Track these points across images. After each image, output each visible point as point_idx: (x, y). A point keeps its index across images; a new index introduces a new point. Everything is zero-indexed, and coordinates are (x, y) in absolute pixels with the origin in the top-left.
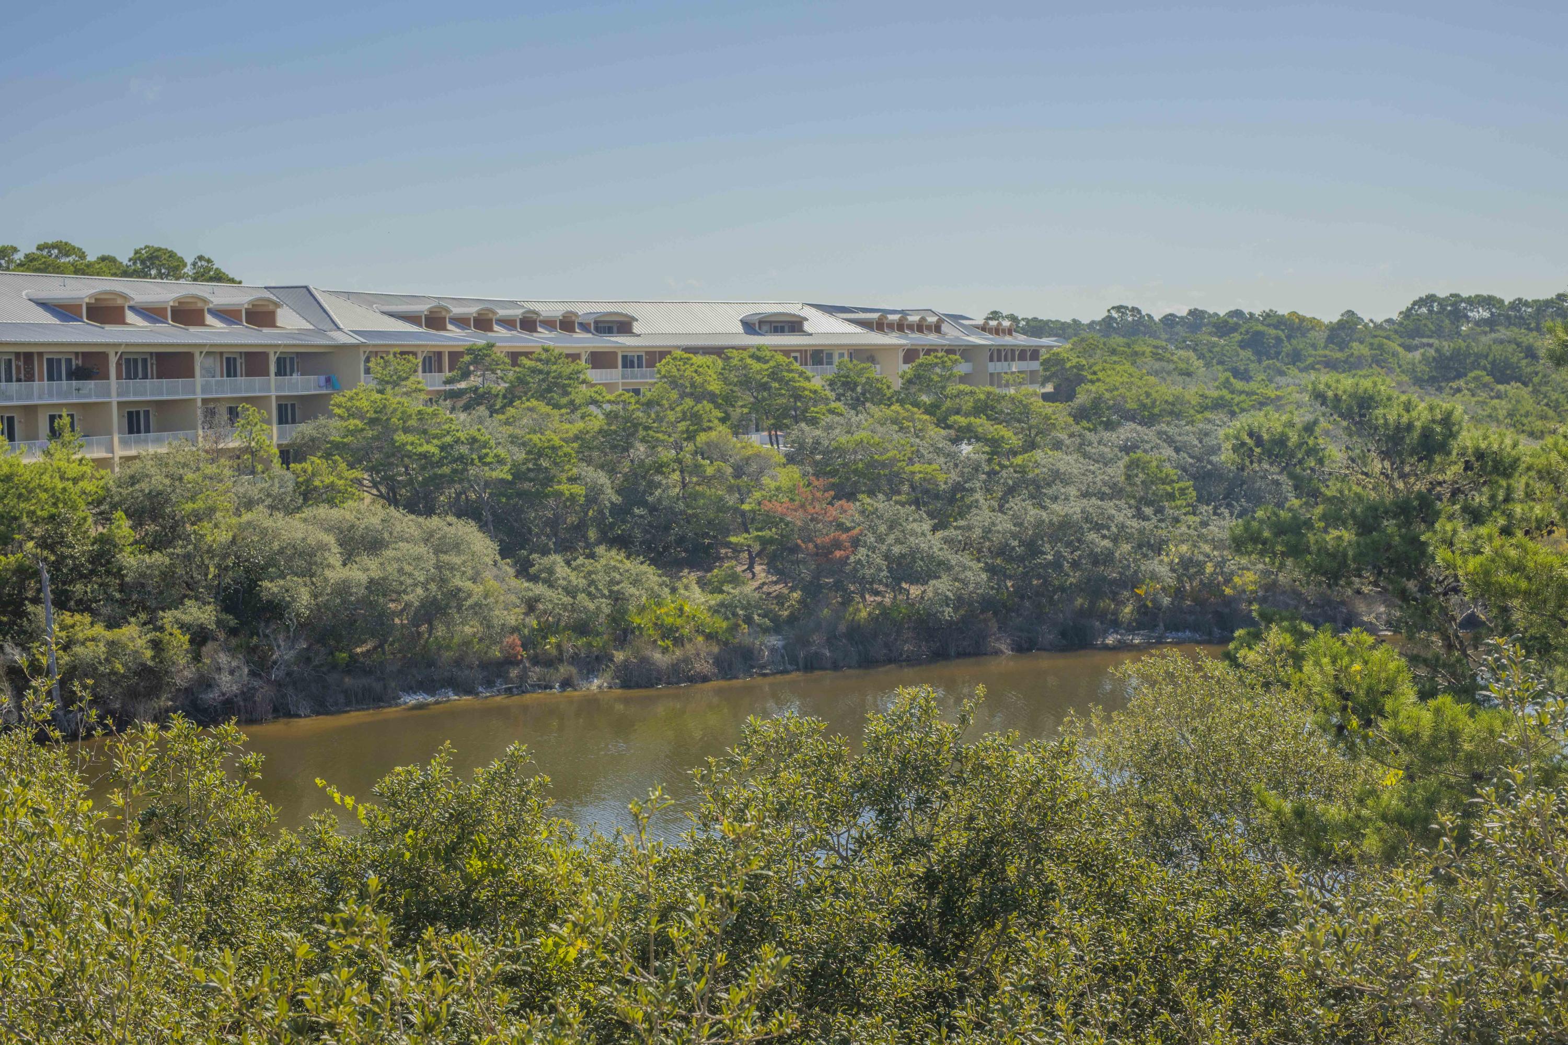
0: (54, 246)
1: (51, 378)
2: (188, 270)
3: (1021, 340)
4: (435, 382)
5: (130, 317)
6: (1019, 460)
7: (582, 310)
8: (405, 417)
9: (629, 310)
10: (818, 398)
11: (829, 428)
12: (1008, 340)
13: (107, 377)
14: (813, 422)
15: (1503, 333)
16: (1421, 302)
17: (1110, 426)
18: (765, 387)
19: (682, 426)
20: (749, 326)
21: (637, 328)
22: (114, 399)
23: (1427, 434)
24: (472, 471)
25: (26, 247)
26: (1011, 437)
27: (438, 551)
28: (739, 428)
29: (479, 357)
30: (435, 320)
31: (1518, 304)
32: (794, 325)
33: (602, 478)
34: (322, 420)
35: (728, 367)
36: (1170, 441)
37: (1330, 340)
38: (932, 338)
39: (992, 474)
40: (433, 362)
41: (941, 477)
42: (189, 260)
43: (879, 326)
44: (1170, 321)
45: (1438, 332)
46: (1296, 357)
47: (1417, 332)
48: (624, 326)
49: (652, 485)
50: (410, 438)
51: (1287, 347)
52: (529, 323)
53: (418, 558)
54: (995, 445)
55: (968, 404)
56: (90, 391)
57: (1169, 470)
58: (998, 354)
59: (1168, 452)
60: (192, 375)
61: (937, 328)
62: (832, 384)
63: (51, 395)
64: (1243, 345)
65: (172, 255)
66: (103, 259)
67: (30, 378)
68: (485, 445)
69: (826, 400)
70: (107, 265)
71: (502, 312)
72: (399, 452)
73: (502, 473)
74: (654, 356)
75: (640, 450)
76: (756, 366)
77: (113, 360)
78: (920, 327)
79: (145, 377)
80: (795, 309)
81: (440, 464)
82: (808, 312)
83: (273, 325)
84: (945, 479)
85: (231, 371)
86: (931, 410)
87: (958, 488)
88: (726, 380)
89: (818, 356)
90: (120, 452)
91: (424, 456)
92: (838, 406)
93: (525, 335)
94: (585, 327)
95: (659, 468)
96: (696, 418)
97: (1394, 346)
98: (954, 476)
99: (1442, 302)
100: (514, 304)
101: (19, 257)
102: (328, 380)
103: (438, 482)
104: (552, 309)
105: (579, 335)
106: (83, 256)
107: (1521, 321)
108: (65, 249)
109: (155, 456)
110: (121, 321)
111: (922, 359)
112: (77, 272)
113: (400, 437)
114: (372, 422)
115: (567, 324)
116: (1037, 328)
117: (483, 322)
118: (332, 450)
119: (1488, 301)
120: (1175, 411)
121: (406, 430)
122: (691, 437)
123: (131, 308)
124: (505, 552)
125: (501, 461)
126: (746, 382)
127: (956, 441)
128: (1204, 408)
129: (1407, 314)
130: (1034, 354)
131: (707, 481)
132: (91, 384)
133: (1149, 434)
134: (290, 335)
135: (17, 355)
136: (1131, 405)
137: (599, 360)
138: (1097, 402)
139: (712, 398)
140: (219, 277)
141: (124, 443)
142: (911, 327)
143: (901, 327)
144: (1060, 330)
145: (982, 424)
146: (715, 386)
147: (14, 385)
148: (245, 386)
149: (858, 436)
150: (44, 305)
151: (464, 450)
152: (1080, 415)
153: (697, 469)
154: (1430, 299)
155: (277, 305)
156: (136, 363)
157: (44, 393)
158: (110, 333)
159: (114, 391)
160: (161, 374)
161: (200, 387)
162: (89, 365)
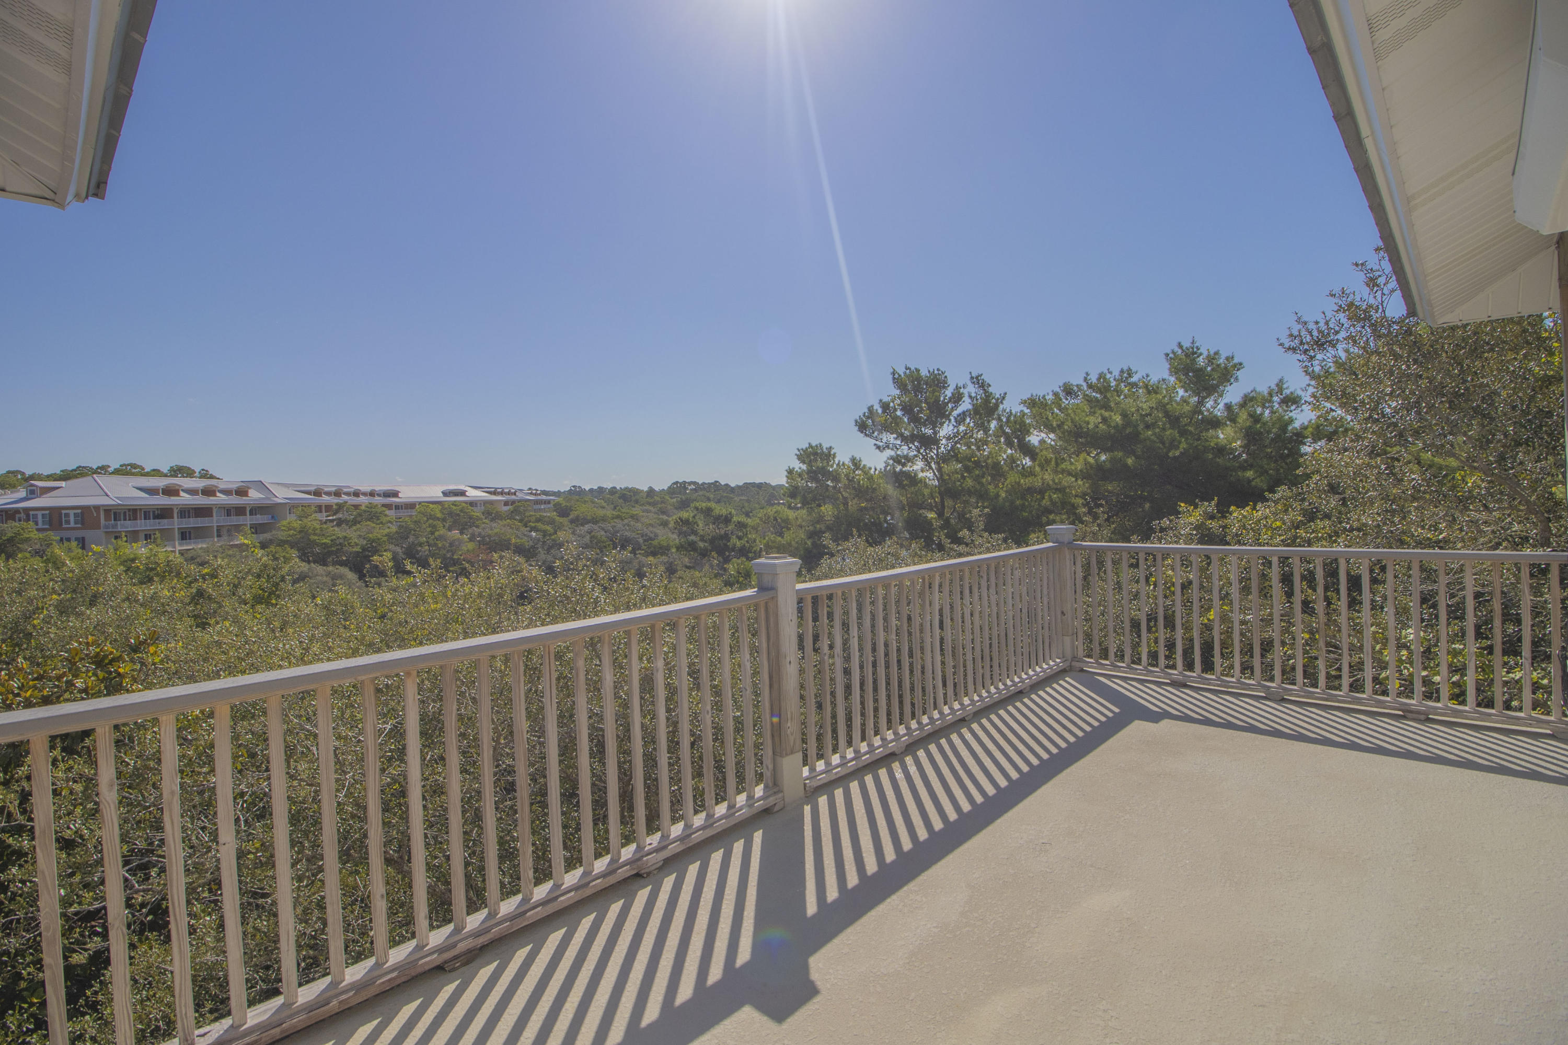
0: (128, 465)
1: (145, 519)
2: (197, 474)
3: (544, 497)
4: (323, 516)
5: (182, 494)
6: (553, 537)
7: (377, 489)
8: (315, 529)
9: (397, 488)
10: (478, 519)
11: (484, 529)
12: (539, 497)
13: (173, 518)
14: (477, 527)
15: (701, 493)
16: (674, 483)
17: (582, 525)
18: (458, 515)
19: (429, 529)
20: (445, 494)
21: (400, 495)
22: (176, 527)
23: (726, 517)
24: (345, 549)
25: (114, 465)
26: (549, 528)
27: (333, 579)
28: (450, 530)
29: (340, 507)
30: (317, 493)
31: (704, 484)
32: (463, 493)
33: (398, 549)
34: (274, 532)
35: (443, 508)
36: (603, 529)
37: (647, 496)
38: (513, 497)
39: (544, 542)
40: (319, 508)
41: (527, 544)
42: (197, 470)
43: (494, 493)
44: (591, 490)
45: (680, 493)
46: (637, 502)
47: (673, 493)
48: (395, 494)
49: (418, 552)
50: (316, 538)
51: (633, 498)
52: (356, 494)
53: (325, 582)
54: (545, 533)
55: (533, 519)
56: (165, 523)
57: (604, 538)
58: (537, 502)
59: (603, 533)
60: (212, 516)
61: (515, 494)
62: (483, 513)
63: (146, 526)
64: (620, 498)
65: (189, 468)
66: (154, 470)
67: (135, 519)
68: (350, 538)
69: (481, 519)
70: (156, 473)
71: (345, 490)
72: (314, 543)
73: (358, 549)
74: (411, 506)
75: (411, 539)
76: (454, 508)
77: (175, 512)
78: (509, 493)
79: (189, 517)
80: (462, 487)
81: (331, 546)
82: (467, 489)
83: (247, 496)
84: (528, 544)
85: (229, 514)
86: (521, 521)
87: (533, 547)
88: (443, 513)
89: (472, 504)
90: (178, 548)
91: (324, 544)
92: (486, 521)
93: (355, 498)
94: (379, 495)
95: (421, 545)
96: (434, 527)
97: (667, 497)
98: (531, 543)
99: (681, 484)
100: (349, 487)
101: (111, 470)
102: (273, 517)
103: (330, 553)
104: (366, 488)
105: (377, 498)
106: (143, 469)
107: (704, 489)
108: (134, 466)
109: (201, 548)
110: (178, 495)
111: (517, 504)
112: (142, 475)
113: (312, 537)
114: (300, 532)
115: (372, 494)
116: (545, 493)
117: (337, 494)
118: (282, 543)
119: (694, 483)
120: (604, 519)
121: (315, 534)
122: (432, 533)
123: (183, 490)
124: (360, 579)
125: (357, 545)
126: (451, 514)
127: (530, 531)
128: (613, 518)
129: (669, 488)
130: (549, 502)
131: (439, 549)
132: (165, 521)
133: (596, 527)
134: (255, 500)
135: (129, 510)
136: (589, 518)
137: (388, 506)
138: (578, 517)
139: (438, 519)
140: (212, 477)
141: (180, 545)
142: (505, 493)
143: (502, 493)
144: (558, 494)
145: (539, 525)
146: (439, 515)
147: (129, 522)
148: (235, 520)
149: (496, 531)
150: (141, 489)
151: (341, 541)
152: (572, 522)
153: (436, 545)
154: (677, 483)
155: (249, 488)
156: (185, 512)
157: (142, 525)
158: (174, 500)
159: (176, 523)
160: (197, 516)
161: (215, 521)
162: (164, 513)
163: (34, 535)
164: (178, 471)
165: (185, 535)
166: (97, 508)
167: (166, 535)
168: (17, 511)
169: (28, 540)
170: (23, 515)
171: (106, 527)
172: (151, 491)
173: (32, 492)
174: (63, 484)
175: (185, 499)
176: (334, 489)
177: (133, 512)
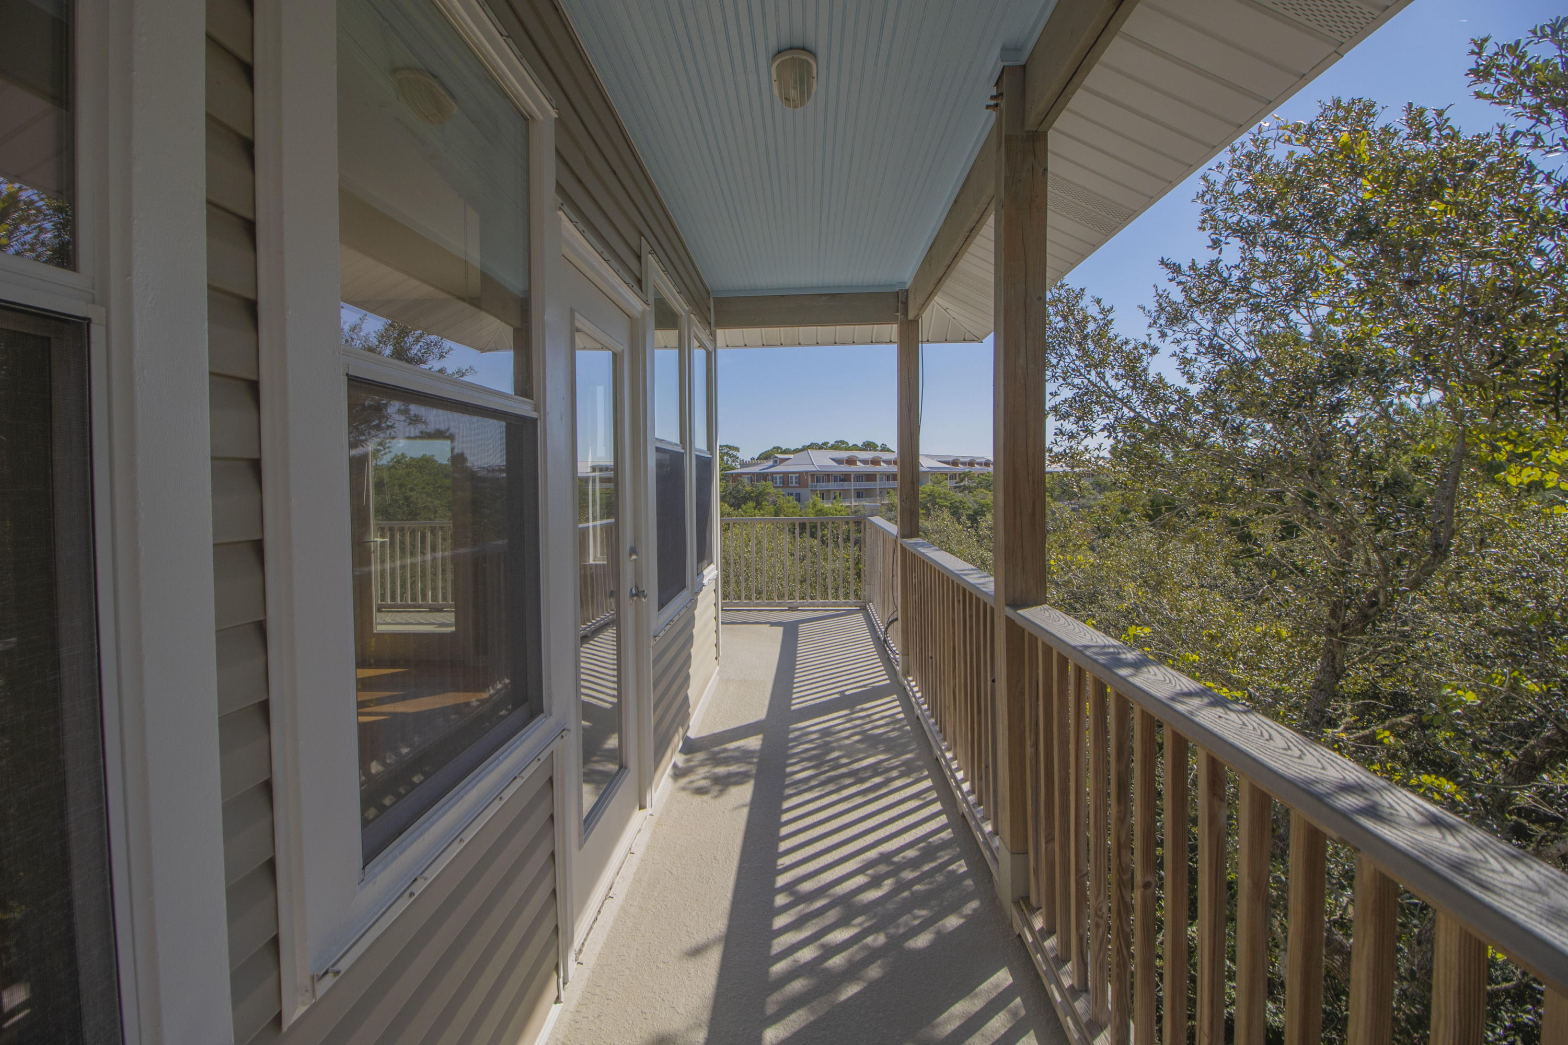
1: (835, 481)
4: (952, 483)
5: (858, 463)
13: (851, 481)
22: (853, 488)
25: (832, 442)
30: (955, 463)
40: (953, 477)
42: (879, 445)
56: (846, 485)
63: (835, 486)
66: (853, 445)
67: (829, 481)
70: (854, 447)
77: (853, 476)
79: (862, 481)
85: (888, 479)
90: (854, 504)
101: (829, 446)
106: (847, 445)
108: (842, 442)
110: (856, 464)
112: (845, 449)
117: (971, 464)
123: (859, 460)
125: (970, 508)
132: (846, 483)
135: (826, 475)
141: (855, 501)
147: (824, 484)
150: (833, 460)
156: (860, 477)
157: (832, 486)
158: (852, 468)
159: (853, 486)
160: (867, 480)
161: (877, 485)
162: (845, 478)
163: (772, 490)
164: (869, 446)
165: (859, 495)
166: (807, 472)
167: (844, 494)
168: (767, 474)
169: (768, 493)
170: (770, 477)
171: (812, 486)
172: (839, 461)
173: (776, 462)
174: (791, 456)
175: (860, 467)
176: (968, 460)
177: (827, 477)
